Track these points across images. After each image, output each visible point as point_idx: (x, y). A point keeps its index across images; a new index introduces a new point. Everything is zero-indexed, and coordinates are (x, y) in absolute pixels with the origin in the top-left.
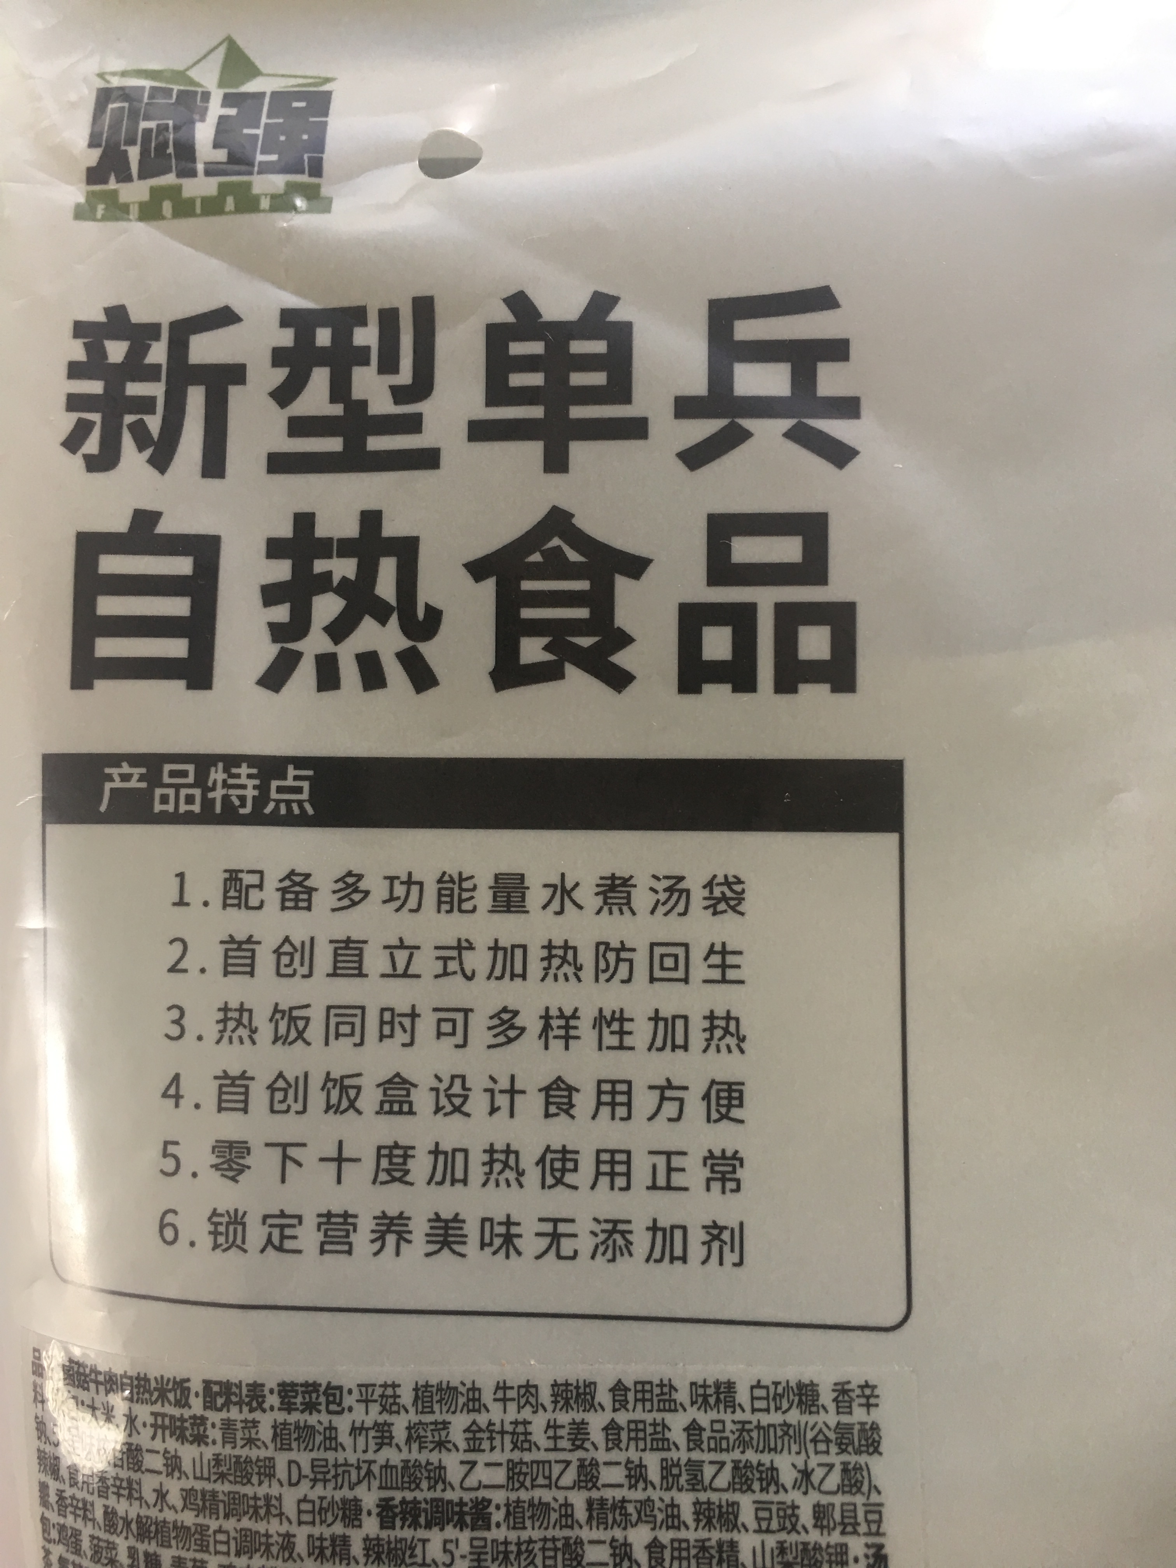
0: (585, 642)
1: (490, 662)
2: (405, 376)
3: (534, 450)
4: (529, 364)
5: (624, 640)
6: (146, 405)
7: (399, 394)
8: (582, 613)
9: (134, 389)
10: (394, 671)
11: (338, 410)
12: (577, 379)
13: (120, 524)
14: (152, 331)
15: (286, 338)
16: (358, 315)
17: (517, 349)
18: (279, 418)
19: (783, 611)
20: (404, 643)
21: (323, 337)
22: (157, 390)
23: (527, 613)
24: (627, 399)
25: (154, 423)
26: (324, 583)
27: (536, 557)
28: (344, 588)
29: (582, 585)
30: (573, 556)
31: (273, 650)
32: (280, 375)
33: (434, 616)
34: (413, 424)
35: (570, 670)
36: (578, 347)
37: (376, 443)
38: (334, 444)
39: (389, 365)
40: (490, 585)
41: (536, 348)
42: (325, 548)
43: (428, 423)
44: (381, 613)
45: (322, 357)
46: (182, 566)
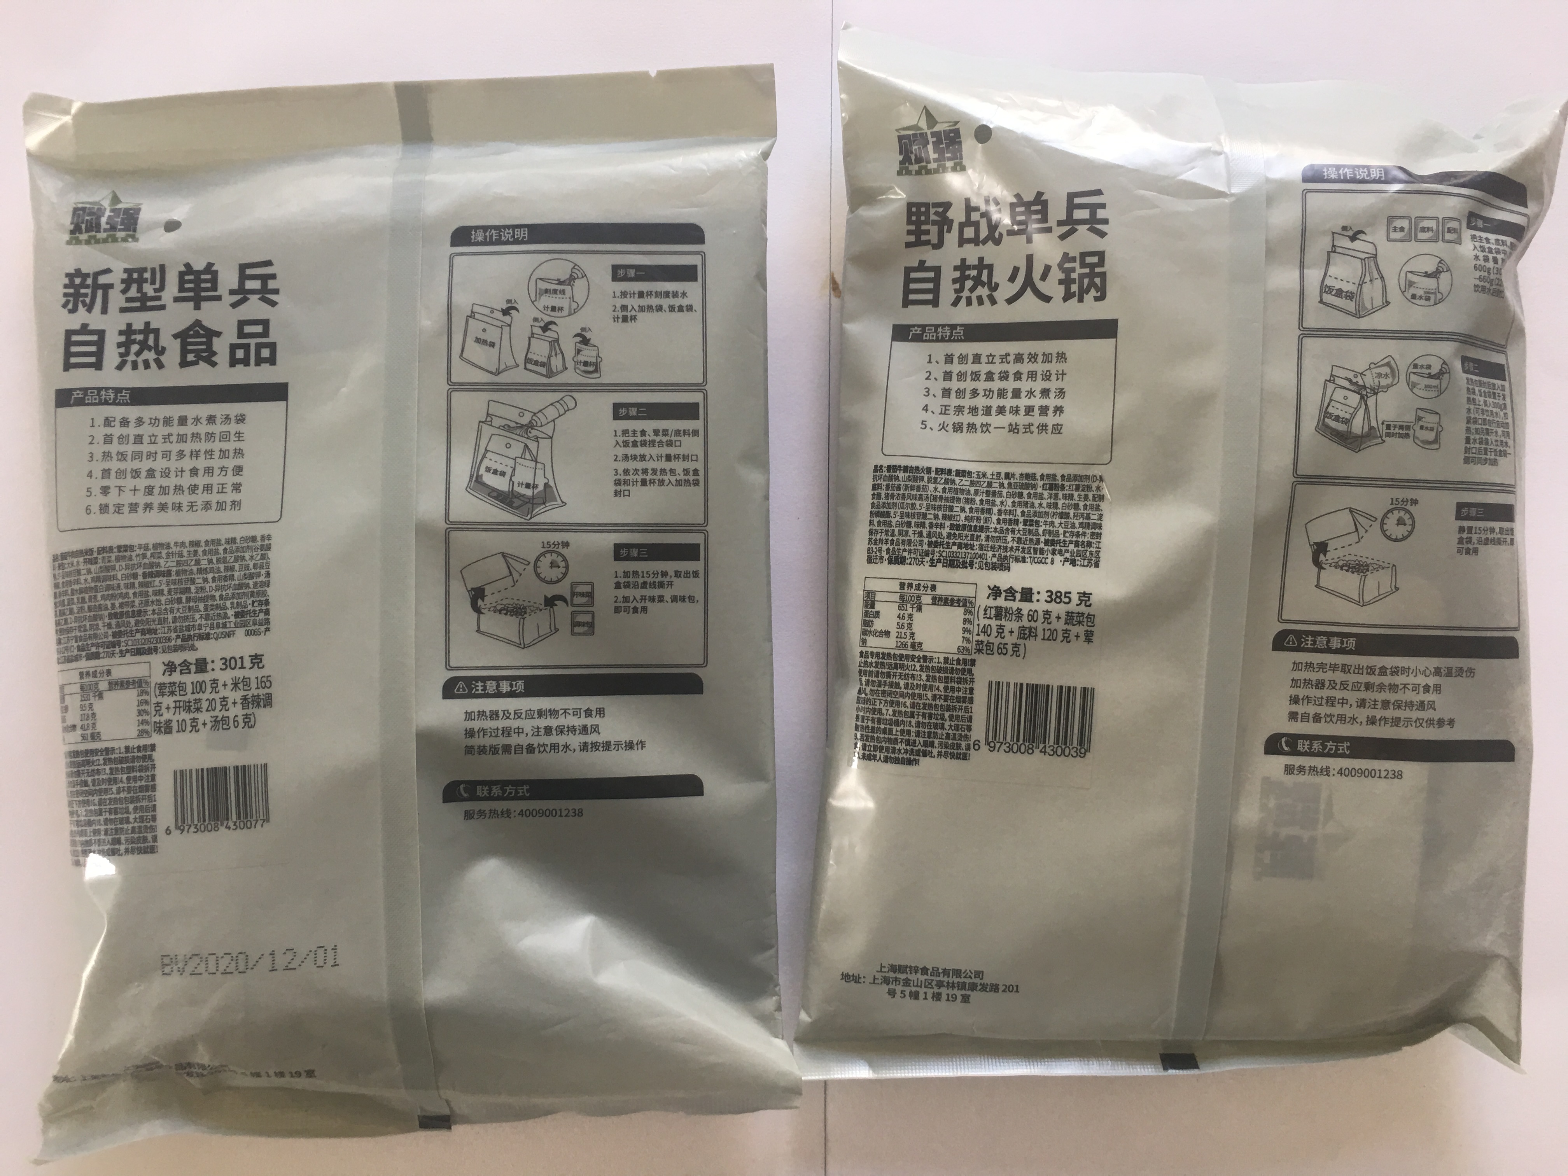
0: (204, 355)
1: (178, 360)
2: (157, 286)
3: (191, 304)
4: (190, 281)
5: (215, 354)
6: (86, 295)
7: (156, 290)
8: (204, 347)
9: (83, 291)
10: (153, 365)
11: (139, 295)
12: (203, 285)
13: (77, 327)
14: (88, 275)
15: (125, 276)
16: (145, 270)
17: (187, 278)
18: (122, 298)
19: (257, 344)
20: (155, 356)
21: (135, 276)
22: (89, 291)
23: (189, 347)
24: (216, 290)
25: (88, 300)
26: (134, 342)
27: (192, 333)
28: (140, 343)
29: (204, 340)
30: (202, 332)
31: (120, 360)
32: (124, 285)
33: (164, 349)
34: (159, 298)
35: (201, 362)
36: (203, 277)
37: (149, 304)
38: (138, 304)
39: (153, 282)
40: (179, 340)
41: (192, 277)
42: (135, 332)
43: (163, 298)
44: (149, 349)
45: (135, 281)
46: (95, 338)
